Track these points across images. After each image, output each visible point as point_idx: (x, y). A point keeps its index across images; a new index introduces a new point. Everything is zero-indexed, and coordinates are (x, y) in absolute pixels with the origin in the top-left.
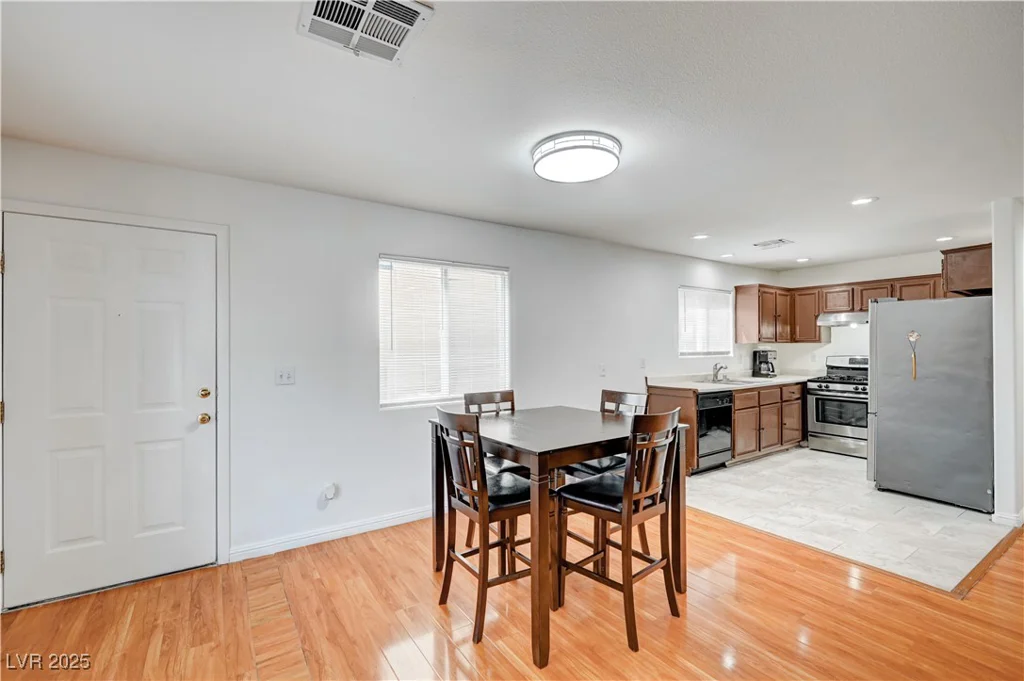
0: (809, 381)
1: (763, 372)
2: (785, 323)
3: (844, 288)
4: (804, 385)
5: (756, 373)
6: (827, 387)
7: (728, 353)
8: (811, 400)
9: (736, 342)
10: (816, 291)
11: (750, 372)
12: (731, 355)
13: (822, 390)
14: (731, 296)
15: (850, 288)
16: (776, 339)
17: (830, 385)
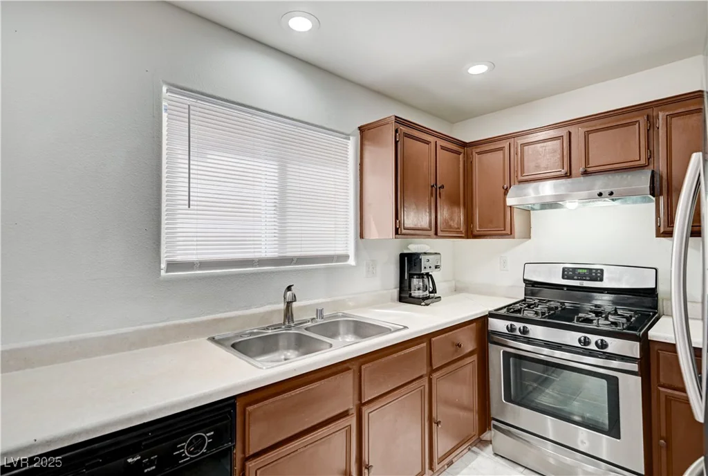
0: (491, 315)
1: (416, 293)
2: (454, 202)
3: (552, 133)
4: (482, 321)
5: (405, 296)
6: (525, 331)
7: (346, 257)
8: (496, 355)
9: (362, 236)
10: (505, 144)
11: (396, 292)
12: (352, 261)
13: (515, 338)
14: (352, 145)
15: (563, 132)
16: (435, 231)
17: (529, 326)
